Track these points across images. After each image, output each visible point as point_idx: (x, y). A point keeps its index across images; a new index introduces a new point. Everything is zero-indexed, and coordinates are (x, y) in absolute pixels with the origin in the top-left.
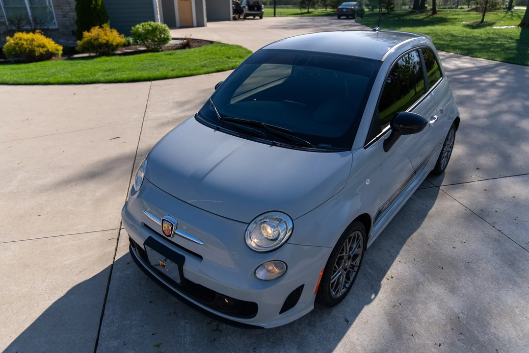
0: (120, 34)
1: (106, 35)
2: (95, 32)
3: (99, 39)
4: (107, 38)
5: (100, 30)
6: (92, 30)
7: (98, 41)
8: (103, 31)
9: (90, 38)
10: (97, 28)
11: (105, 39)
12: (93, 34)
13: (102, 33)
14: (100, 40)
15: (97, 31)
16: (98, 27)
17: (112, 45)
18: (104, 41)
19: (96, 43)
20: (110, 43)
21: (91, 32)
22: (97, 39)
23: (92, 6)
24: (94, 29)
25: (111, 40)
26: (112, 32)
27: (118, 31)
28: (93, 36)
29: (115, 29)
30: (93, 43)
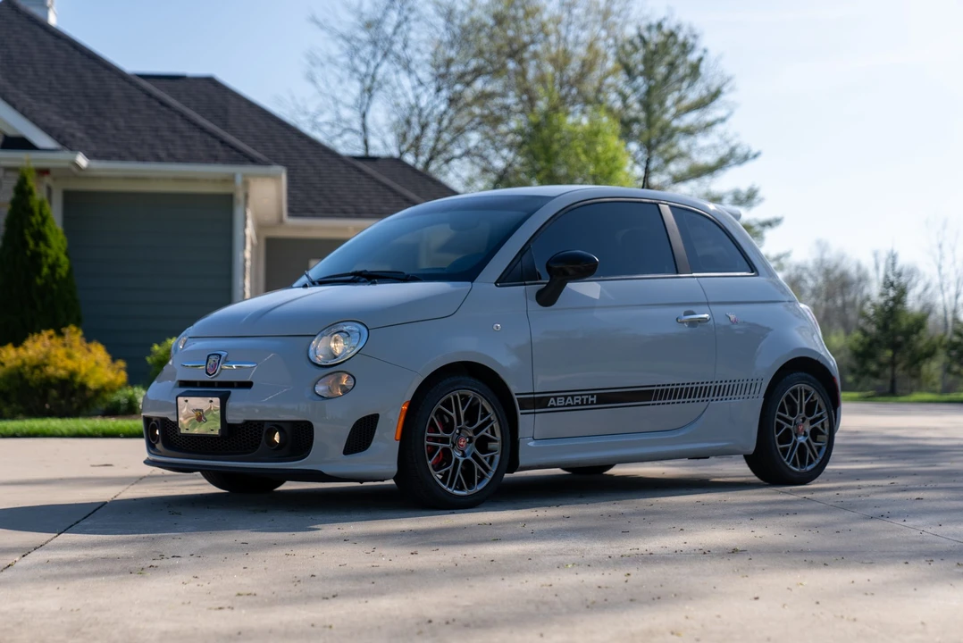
0: (114, 360)
1: (69, 356)
2: (37, 347)
3: (46, 365)
4: (71, 364)
5: (54, 341)
6: (28, 343)
7: (42, 371)
8: (65, 345)
9: (19, 362)
10: (46, 334)
11: (65, 368)
12: (31, 353)
13: (61, 352)
14: (50, 370)
15: (44, 346)
16: (51, 332)
17: (83, 387)
18: (62, 373)
19: (35, 377)
20: (78, 379)
21: (26, 348)
22: (40, 366)
23: (39, 281)
24: (34, 342)
25: (83, 370)
26: (89, 350)
27: (109, 350)
28: (30, 358)
29: (103, 343)
30: (28, 376)
